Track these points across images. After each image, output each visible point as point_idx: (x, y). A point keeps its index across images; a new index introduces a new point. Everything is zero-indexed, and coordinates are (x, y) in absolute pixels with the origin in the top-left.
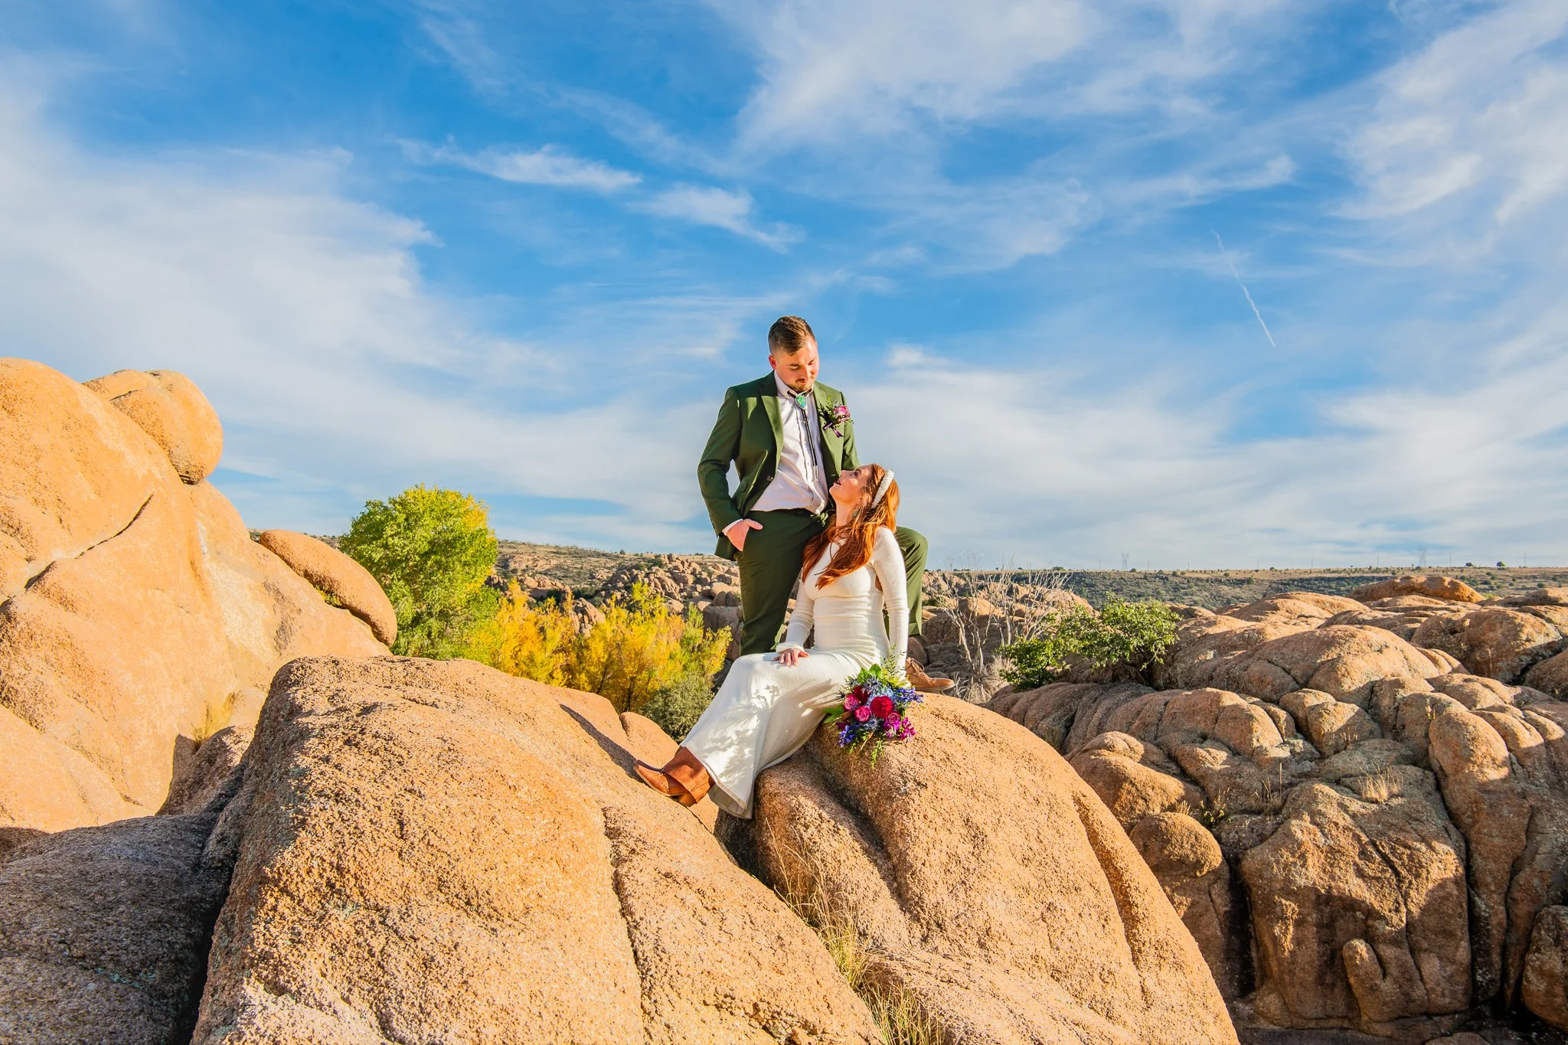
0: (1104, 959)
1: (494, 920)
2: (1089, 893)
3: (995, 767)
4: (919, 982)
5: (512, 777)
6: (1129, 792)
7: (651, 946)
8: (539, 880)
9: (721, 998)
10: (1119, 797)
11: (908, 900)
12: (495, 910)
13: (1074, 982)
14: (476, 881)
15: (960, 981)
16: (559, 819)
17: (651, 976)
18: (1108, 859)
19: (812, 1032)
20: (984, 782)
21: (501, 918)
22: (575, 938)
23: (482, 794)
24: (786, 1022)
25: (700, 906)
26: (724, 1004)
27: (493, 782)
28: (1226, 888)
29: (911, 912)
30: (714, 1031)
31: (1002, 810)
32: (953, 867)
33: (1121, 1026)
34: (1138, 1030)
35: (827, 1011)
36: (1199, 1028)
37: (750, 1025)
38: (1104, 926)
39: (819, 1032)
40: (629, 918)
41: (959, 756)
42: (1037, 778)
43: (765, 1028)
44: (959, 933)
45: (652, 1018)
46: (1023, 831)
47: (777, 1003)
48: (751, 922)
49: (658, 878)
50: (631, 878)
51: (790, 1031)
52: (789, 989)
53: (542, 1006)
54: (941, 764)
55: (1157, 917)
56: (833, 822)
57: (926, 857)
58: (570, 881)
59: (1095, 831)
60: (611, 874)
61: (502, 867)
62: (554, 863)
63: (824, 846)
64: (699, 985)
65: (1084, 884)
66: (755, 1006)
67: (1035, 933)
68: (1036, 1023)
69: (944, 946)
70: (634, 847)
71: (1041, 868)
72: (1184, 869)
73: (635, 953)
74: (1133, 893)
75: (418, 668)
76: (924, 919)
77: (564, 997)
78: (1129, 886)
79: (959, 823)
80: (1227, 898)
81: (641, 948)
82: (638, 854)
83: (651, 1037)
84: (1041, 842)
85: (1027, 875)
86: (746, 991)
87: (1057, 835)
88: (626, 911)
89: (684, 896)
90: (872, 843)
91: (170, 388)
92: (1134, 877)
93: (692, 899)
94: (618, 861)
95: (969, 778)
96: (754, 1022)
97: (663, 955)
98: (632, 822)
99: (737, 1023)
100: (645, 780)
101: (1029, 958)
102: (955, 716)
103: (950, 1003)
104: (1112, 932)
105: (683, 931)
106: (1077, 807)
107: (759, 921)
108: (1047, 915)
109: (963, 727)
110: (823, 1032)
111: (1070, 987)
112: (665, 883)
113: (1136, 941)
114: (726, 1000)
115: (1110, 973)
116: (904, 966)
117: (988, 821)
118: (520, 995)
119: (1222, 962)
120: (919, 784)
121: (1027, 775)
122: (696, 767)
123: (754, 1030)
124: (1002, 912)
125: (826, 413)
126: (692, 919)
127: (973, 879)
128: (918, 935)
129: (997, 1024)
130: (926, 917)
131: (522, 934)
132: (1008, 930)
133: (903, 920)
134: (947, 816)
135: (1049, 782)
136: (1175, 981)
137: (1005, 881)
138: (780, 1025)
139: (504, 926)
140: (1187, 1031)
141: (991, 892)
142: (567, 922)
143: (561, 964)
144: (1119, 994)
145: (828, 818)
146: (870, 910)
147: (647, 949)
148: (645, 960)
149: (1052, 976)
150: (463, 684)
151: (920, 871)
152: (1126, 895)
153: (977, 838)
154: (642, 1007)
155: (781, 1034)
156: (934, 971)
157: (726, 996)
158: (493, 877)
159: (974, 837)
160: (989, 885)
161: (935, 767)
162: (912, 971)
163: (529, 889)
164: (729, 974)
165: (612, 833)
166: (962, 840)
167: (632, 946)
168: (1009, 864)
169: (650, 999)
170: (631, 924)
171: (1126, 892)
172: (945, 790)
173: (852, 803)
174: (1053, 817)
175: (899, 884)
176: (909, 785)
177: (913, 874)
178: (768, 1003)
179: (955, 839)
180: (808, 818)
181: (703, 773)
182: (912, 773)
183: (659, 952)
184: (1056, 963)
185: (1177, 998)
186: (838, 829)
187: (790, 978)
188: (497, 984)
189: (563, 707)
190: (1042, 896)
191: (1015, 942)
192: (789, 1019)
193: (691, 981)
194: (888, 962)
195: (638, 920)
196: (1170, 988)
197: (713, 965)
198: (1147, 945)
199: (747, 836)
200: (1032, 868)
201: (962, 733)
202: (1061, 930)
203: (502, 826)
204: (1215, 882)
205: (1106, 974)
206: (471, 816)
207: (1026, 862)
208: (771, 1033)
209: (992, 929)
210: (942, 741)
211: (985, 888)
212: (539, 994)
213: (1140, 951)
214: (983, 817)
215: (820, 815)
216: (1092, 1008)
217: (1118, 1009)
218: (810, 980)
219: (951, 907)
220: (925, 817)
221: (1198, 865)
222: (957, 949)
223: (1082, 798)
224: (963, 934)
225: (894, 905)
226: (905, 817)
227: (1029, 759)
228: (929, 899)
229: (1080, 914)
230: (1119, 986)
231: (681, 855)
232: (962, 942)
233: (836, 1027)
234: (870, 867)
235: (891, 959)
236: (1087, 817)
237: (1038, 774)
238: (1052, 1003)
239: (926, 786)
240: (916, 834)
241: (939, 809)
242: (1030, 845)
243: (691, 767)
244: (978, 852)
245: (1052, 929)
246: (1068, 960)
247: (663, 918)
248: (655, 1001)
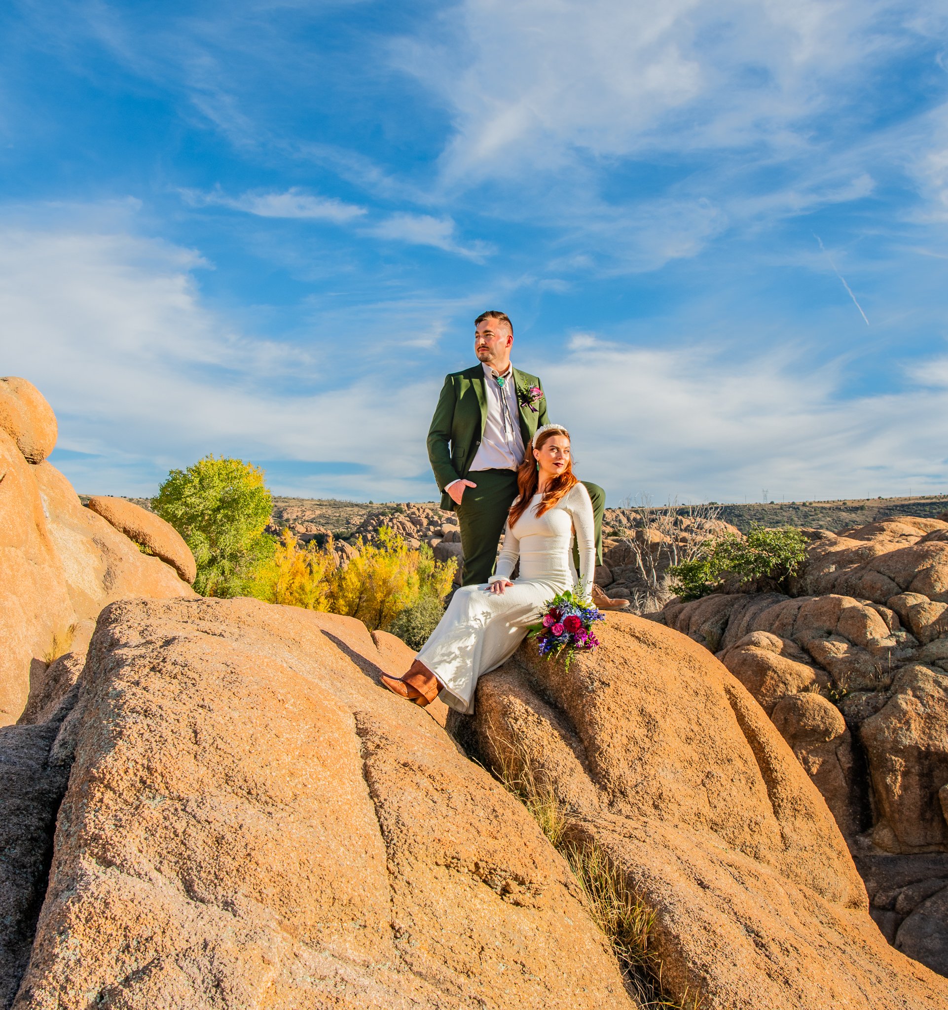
0: (751, 814)
1: (270, 805)
2: (739, 763)
3: (663, 668)
4: (606, 838)
5: (281, 692)
6: (772, 678)
7: (394, 821)
8: (304, 773)
9: (449, 859)
10: (765, 682)
11: (597, 774)
12: (271, 798)
13: (728, 832)
14: (255, 776)
15: (638, 836)
16: (319, 724)
17: (394, 844)
18: (753, 736)
19: (522, 883)
20: (654, 680)
21: (275, 804)
22: (333, 817)
23: (258, 706)
24: (500, 876)
25: (431, 788)
26: (452, 864)
27: (266, 697)
28: (849, 749)
29: (600, 783)
30: (444, 885)
31: (669, 701)
32: (631, 747)
33: (766, 864)
34: (779, 867)
35: (533, 866)
36: (826, 862)
37: (473, 879)
38: (751, 788)
39: (527, 883)
40: (376, 800)
41: (634, 660)
42: (696, 675)
43: (484, 881)
44: (638, 798)
45: (396, 877)
46: (686, 717)
47: (494, 862)
48: (472, 799)
49: (398, 767)
50: (377, 768)
51: (504, 883)
52: (502, 851)
53: (309, 871)
54: (620, 667)
55: (792, 779)
56: (537, 716)
57: (610, 740)
58: (329, 773)
59: (742, 714)
60: (361, 765)
61: (274, 764)
62: (316, 759)
63: (530, 734)
64: (431, 850)
65: (734, 756)
66: (476, 865)
67: (697, 795)
68: (698, 867)
69: (626, 809)
70: (379, 743)
71: (701, 745)
72: (817, 736)
73: (381, 826)
74: (773, 761)
75: (208, 606)
76: (610, 788)
77: (326, 863)
78: (770, 756)
79: (635, 712)
80: (850, 757)
81: (385, 823)
82: (382, 748)
83: (395, 892)
84: (700, 725)
85: (690, 751)
86: (469, 853)
87: (712, 719)
88: (373, 794)
89: (419, 781)
90: (568, 730)
91: (16, 390)
92: (773, 749)
93: (425, 782)
94: (366, 755)
95: (642, 677)
96: (475, 877)
97: (403, 828)
98: (377, 723)
99: (462, 878)
100: (389, 687)
101: (693, 816)
102: (630, 629)
103: (631, 854)
104: (757, 792)
105: (418, 808)
106: (728, 696)
107: (478, 798)
108: (707, 781)
109: (637, 637)
110: (530, 883)
111: (725, 836)
112: (403, 771)
113: (776, 798)
114: (453, 861)
115: (756, 824)
116: (595, 826)
117: (658, 710)
118: (291, 863)
119: (846, 806)
120: (603, 683)
121: (688, 673)
122: (428, 675)
123: (476, 883)
124: (672, 781)
125: (522, 393)
126: (426, 799)
127: (647, 756)
128: (606, 801)
129: (668, 869)
130: (612, 786)
131: (292, 816)
132: (676, 795)
133: (594, 790)
134: (626, 708)
135: (705, 678)
136: (807, 827)
137: (673, 756)
138: (496, 879)
139: (277, 809)
140: (817, 866)
141: (662, 765)
142: (327, 805)
143: (323, 838)
144: (764, 840)
145: (532, 712)
146: (568, 783)
147: (391, 823)
148: (389, 832)
149: (712, 828)
150: (244, 617)
151: (606, 751)
152: (768, 763)
153: (650, 723)
154: (388, 869)
155: (497, 885)
156: (618, 829)
157: (453, 858)
158: (268, 772)
159: (648, 723)
160: (660, 760)
161: (615, 669)
162: (601, 830)
163: (297, 781)
164: (455, 841)
165: (362, 732)
166: (638, 726)
167: (379, 821)
168: (676, 743)
169: (394, 862)
170: (378, 804)
171: (768, 761)
172: (623, 687)
173: (551, 699)
174: (709, 704)
175: (590, 762)
176: (595, 684)
177: (600, 753)
178: (486, 862)
179: (633, 725)
180: (517, 713)
181: (433, 680)
182: (597, 675)
183: (400, 826)
184: (714, 818)
185: (808, 840)
186: (541, 721)
187: (503, 842)
188: (273, 855)
189: (323, 632)
190: (702, 767)
191: (681, 803)
192: (503, 874)
193: (425, 847)
194: (583, 823)
195: (383, 801)
196: (803, 833)
197: (442, 834)
198: (785, 801)
199: (471, 728)
200: (694, 745)
201: (636, 642)
202: (718, 792)
203: (274, 731)
204: (841, 745)
205: (753, 825)
206: (249, 725)
207: (689, 741)
208: (489, 885)
209: (664, 794)
210: (621, 649)
211: (657, 763)
212: (306, 862)
213: (779, 806)
214: (654, 706)
215: (526, 710)
216: (743, 851)
217: (763, 852)
218: (518, 842)
219: (631, 778)
220: (609, 709)
221: (827, 732)
222: (636, 810)
223: (732, 689)
224: (641, 798)
225: (586, 778)
226: (593, 710)
227: (690, 660)
228: (614, 773)
229: (732, 780)
230: (763, 833)
231: (416, 748)
232: (640, 805)
233: (540, 878)
234: (567, 749)
235: (585, 821)
236: (736, 704)
237: (697, 671)
238: (711, 849)
239: (608, 685)
240: (602, 722)
241: (619, 702)
242: (692, 727)
243: (424, 675)
244: (651, 734)
245: (710, 792)
246: (723, 815)
247: (403, 798)
248: (398, 864)
